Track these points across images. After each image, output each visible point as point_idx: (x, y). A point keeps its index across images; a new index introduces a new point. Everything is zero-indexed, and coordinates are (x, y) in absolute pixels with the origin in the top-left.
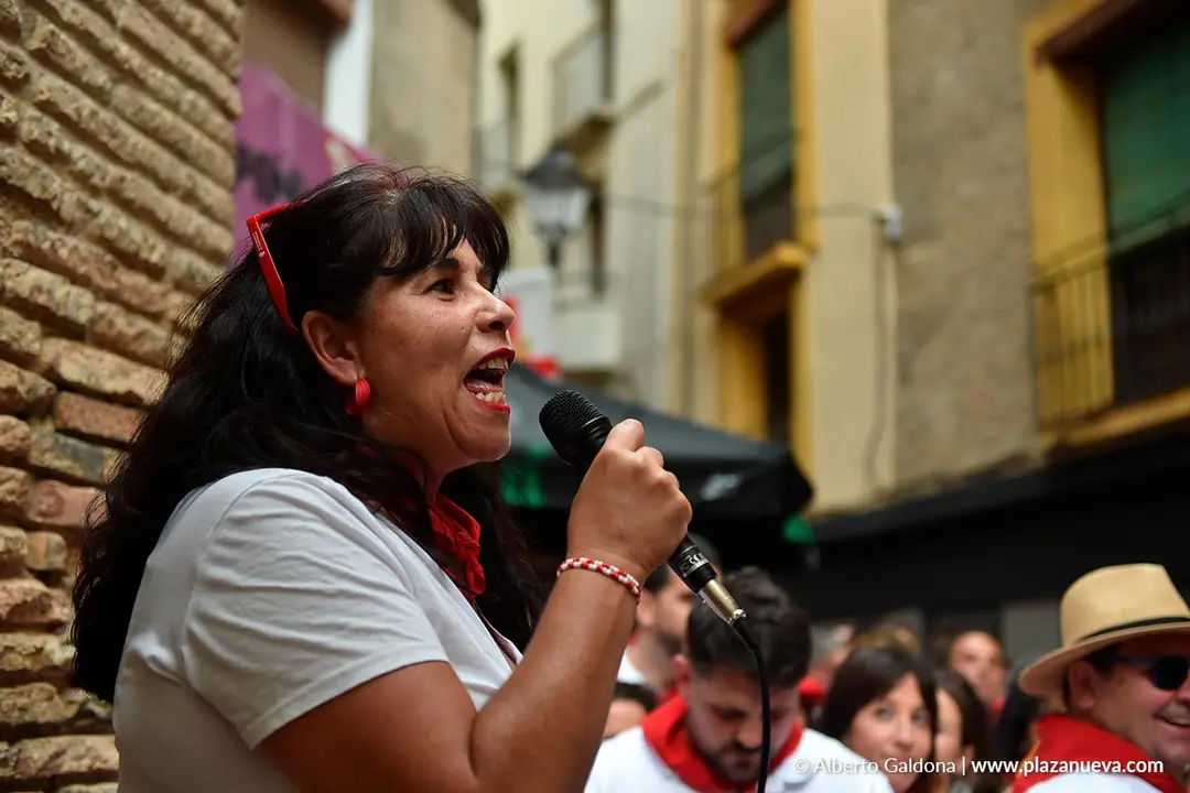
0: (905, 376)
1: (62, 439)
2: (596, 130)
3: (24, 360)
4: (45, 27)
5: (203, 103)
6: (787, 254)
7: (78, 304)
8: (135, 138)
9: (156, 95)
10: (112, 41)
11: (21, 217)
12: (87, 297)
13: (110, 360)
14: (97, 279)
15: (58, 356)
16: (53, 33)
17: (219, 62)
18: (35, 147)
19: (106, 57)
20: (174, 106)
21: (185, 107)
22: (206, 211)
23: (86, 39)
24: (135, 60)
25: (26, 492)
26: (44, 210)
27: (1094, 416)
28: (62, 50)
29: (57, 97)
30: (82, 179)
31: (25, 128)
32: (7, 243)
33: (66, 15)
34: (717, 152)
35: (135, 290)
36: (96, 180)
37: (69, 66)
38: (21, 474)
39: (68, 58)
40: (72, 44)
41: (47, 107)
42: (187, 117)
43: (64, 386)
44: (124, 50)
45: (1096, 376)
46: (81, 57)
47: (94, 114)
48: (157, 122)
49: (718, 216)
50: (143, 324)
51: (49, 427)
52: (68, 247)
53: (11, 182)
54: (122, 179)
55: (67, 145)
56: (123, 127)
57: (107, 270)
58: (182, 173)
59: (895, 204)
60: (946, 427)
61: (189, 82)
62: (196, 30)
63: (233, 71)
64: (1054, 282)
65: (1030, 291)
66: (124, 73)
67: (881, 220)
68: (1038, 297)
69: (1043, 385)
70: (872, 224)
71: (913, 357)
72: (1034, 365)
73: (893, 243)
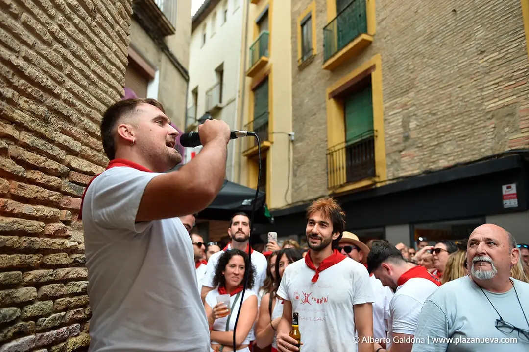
0: (295, 175)
1: (71, 184)
2: (218, 110)
3: (61, 161)
4: (69, 67)
5: (114, 92)
6: (266, 143)
7: (77, 146)
8: (95, 100)
9: (101, 89)
10: (89, 73)
11: (61, 121)
12: (79, 144)
13: (86, 162)
14: (82, 139)
15: (70, 160)
16: (72, 69)
17: (119, 82)
18: (65, 101)
19: (87, 77)
20: (106, 93)
21: (109, 93)
23: (81, 72)
24: (96, 79)
25: (60, 198)
26: (68, 119)
27: (342, 186)
28: (74, 74)
29: (72, 87)
30: (79, 111)
31: (63, 95)
32: (56, 128)
33: (76, 65)
34: (248, 117)
35: (93, 143)
36: (83, 111)
37: (76, 79)
38: (59, 193)
39: (76, 77)
40: (77, 73)
41: (69, 90)
42: (110, 96)
43: (72, 169)
44: (92, 76)
45: (342, 176)
46: (80, 77)
47: (83, 93)
48: (101, 96)
50: (95, 152)
51: (67, 180)
52: (75, 130)
53: (58, 110)
54: (91, 112)
55: (75, 101)
56: (93, 98)
57: (85, 137)
59: (293, 131)
60: (305, 188)
61: (111, 86)
62: (113, 72)
63: (123, 84)
64: (332, 152)
65: (327, 154)
66: (92, 82)
67: (290, 135)
68: (328, 156)
69: (329, 178)
70: (287, 136)
71: (297, 170)
72: (327, 173)
73: (292, 141)
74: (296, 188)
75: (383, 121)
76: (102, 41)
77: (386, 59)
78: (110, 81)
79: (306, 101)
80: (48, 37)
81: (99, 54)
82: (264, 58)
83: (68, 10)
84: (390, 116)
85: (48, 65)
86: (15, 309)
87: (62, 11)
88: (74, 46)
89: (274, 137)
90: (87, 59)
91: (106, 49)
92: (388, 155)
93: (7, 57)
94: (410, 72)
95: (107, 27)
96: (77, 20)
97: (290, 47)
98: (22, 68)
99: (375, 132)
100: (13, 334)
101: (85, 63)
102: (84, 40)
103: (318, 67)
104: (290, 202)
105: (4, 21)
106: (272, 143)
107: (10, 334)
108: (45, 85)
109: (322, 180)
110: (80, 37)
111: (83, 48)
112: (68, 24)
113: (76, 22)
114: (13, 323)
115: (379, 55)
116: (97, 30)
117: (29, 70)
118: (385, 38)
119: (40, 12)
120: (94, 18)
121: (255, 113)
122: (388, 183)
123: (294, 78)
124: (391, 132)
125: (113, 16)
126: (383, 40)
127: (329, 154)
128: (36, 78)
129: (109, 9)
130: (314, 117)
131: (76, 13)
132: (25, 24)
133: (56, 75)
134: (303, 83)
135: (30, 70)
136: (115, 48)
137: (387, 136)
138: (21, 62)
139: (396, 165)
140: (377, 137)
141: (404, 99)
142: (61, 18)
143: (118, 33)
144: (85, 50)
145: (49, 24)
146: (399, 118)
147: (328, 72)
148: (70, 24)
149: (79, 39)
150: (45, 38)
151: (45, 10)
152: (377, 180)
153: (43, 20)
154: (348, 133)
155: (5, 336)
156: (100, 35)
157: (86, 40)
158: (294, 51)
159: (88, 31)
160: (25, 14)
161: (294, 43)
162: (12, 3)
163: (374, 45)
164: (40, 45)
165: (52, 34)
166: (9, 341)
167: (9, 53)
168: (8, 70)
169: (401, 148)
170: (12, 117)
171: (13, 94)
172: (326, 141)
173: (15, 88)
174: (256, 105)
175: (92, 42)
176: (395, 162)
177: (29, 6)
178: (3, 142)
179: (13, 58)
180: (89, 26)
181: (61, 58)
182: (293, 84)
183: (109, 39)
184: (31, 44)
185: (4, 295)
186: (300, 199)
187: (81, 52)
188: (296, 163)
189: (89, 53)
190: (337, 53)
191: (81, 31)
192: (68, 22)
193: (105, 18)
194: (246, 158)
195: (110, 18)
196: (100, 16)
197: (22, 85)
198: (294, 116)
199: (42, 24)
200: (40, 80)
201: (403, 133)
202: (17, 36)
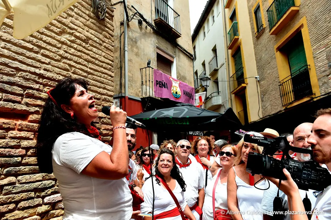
0: (262, 101)
2: (216, 71)
4: (73, 69)
5: (106, 76)
6: (243, 85)
8: (93, 81)
9: (96, 76)
10: (87, 69)
16: (75, 70)
17: (110, 70)
19: (86, 72)
20: (100, 77)
22: (108, 90)
23: (82, 70)
24: (92, 71)
27: (291, 103)
33: (78, 67)
34: (232, 72)
37: (79, 73)
39: (78, 72)
42: (103, 78)
44: (89, 70)
46: (81, 72)
48: (97, 79)
49: (234, 81)
54: (90, 87)
56: (90, 80)
58: (103, 85)
59: (258, 75)
60: (269, 107)
61: (103, 73)
62: (104, 66)
63: (112, 71)
64: (283, 84)
65: (279, 86)
66: (89, 73)
67: (256, 78)
68: (280, 86)
69: (283, 100)
70: (255, 78)
71: (263, 98)
72: (281, 97)
73: (259, 81)
74: (264, 108)
75: (313, 59)
76: (94, 53)
77: (309, 19)
78: (103, 71)
79: (263, 56)
80: (58, 57)
81: (93, 59)
82: (236, 37)
83: (69, 43)
84: (317, 54)
85: (59, 70)
86: (51, 181)
87: (66, 44)
88: (76, 58)
89: (248, 81)
90: (86, 63)
91: (97, 56)
92: (319, 79)
93: (33, 71)
94: (328, 22)
95: (97, 45)
96: (75, 46)
97: (250, 27)
98: (43, 74)
99: (308, 66)
100: (51, 192)
101: (84, 65)
102: (81, 54)
103: (267, 34)
104: (261, 117)
105: (30, 56)
106: (247, 84)
107: (49, 192)
108: (58, 80)
109: (279, 102)
110: (79, 54)
111: (82, 58)
112: (70, 49)
113: (75, 47)
114: (50, 187)
115: (305, 17)
116: (90, 48)
117: (47, 74)
118: (307, 5)
119: (52, 47)
120: (87, 43)
121: (236, 69)
122: (322, 97)
123: (254, 44)
124: (319, 65)
125: (100, 40)
126: (306, 7)
127: (281, 85)
128: (52, 77)
129: (97, 36)
130: (269, 64)
131: (75, 43)
132: (43, 55)
133: (65, 74)
134: (260, 46)
135: (49, 74)
136: (104, 54)
137: (317, 68)
138: (42, 72)
139: (326, 85)
140: (310, 69)
141: (326, 41)
142: (64, 47)
143: (105, 47)
144: (83, 59)
145: (57, 51)
146: (324, 54)
147: (274, 36)
148: (71, 49)
149: (78, 55)
150: (55, 58)
151: (55, 46)
152: (313, 96)
153: (53, 51)
154: (291, 70)
155: (46, 193)
156: (93, 50)
157: (83, 54)
158: (252, 29)
159: (84, 50)
160: (43, 50)
161: (252, 24)
162: (34, 47)
163: (300, 12)
164: (53, 62)
165: (60, 55)
166: (49, 195)
167: (35, 69)
168: (35, 76)
169: (328, 74)
170: (40, 97)
171: (40, 87)
172: (279, 77)
173: (41, 84)
174: (235, 65)
175: (88, 54)
176: (325, 83)
177: (44, 46)
178: (36, 108)
179: (37, 71)
180: (84, 47)
181: (67, 65)
182: (255, 48)
183: (99, 51)
184: (47, 62)
185: (44, 175)
186: (267, 114)
187: (80, 60)
188: (262, 93)
189: (86, 60)
190: (277, 23)
191: (79, 51)
192: (70, 48)
193: (95, 41)
194: (234, 95)
195: (98, 40)
196: (91, 41)
197: (45, 81)
198: (257, 66)
199: (53, 52)
200: (55, 78)
201: (328, 63)
202: (39, 61)
